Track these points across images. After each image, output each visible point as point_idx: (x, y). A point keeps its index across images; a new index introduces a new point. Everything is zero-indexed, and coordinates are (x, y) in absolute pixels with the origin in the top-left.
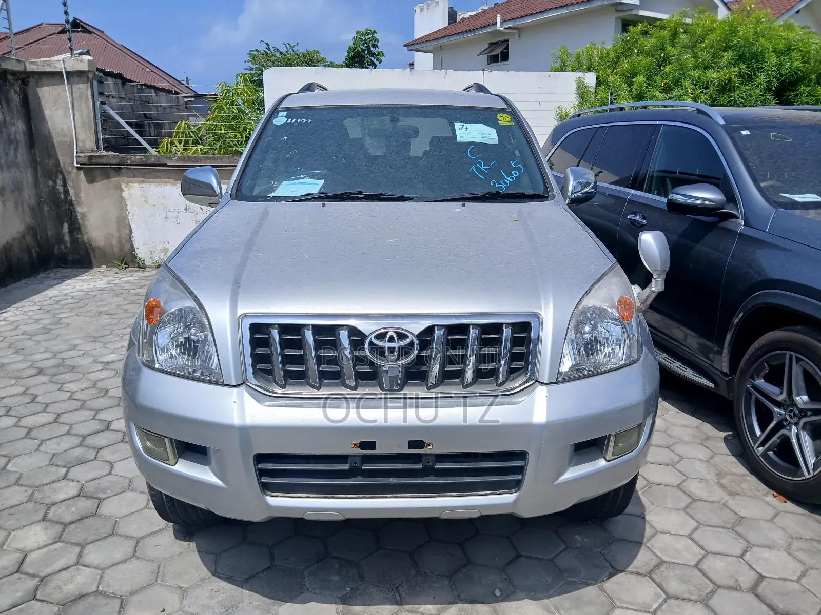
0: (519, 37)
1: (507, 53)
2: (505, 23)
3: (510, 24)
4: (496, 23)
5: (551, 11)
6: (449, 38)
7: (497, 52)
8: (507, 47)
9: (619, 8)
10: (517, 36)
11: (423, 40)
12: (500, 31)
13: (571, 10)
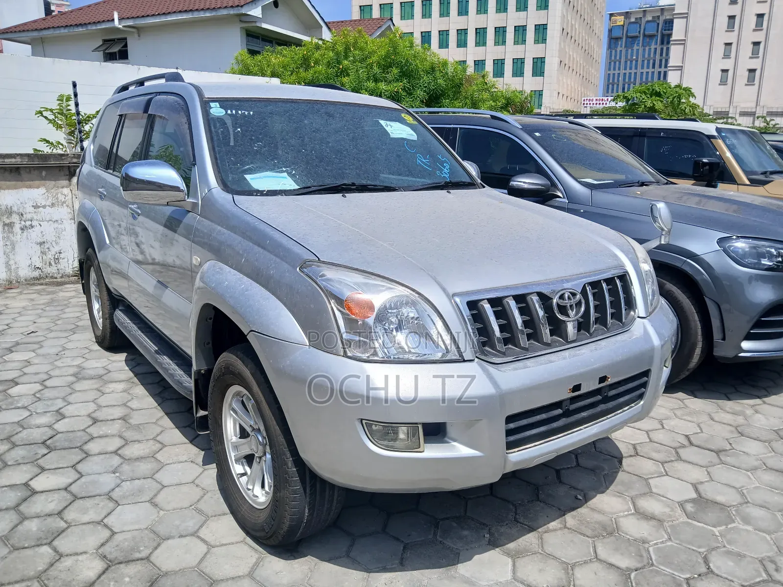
0: (139, 36)
1: (126, 52)
2: (124, 21)
3: (130, 23)
4: (113, 20)
5: (175, 15)
6: (55, 31)
7: (116, 49)
8: (126, 46)
9: (244, 19)
10: (136, 35)
11: (18, 29)
12: (118, 29)
13: (196, 15)
